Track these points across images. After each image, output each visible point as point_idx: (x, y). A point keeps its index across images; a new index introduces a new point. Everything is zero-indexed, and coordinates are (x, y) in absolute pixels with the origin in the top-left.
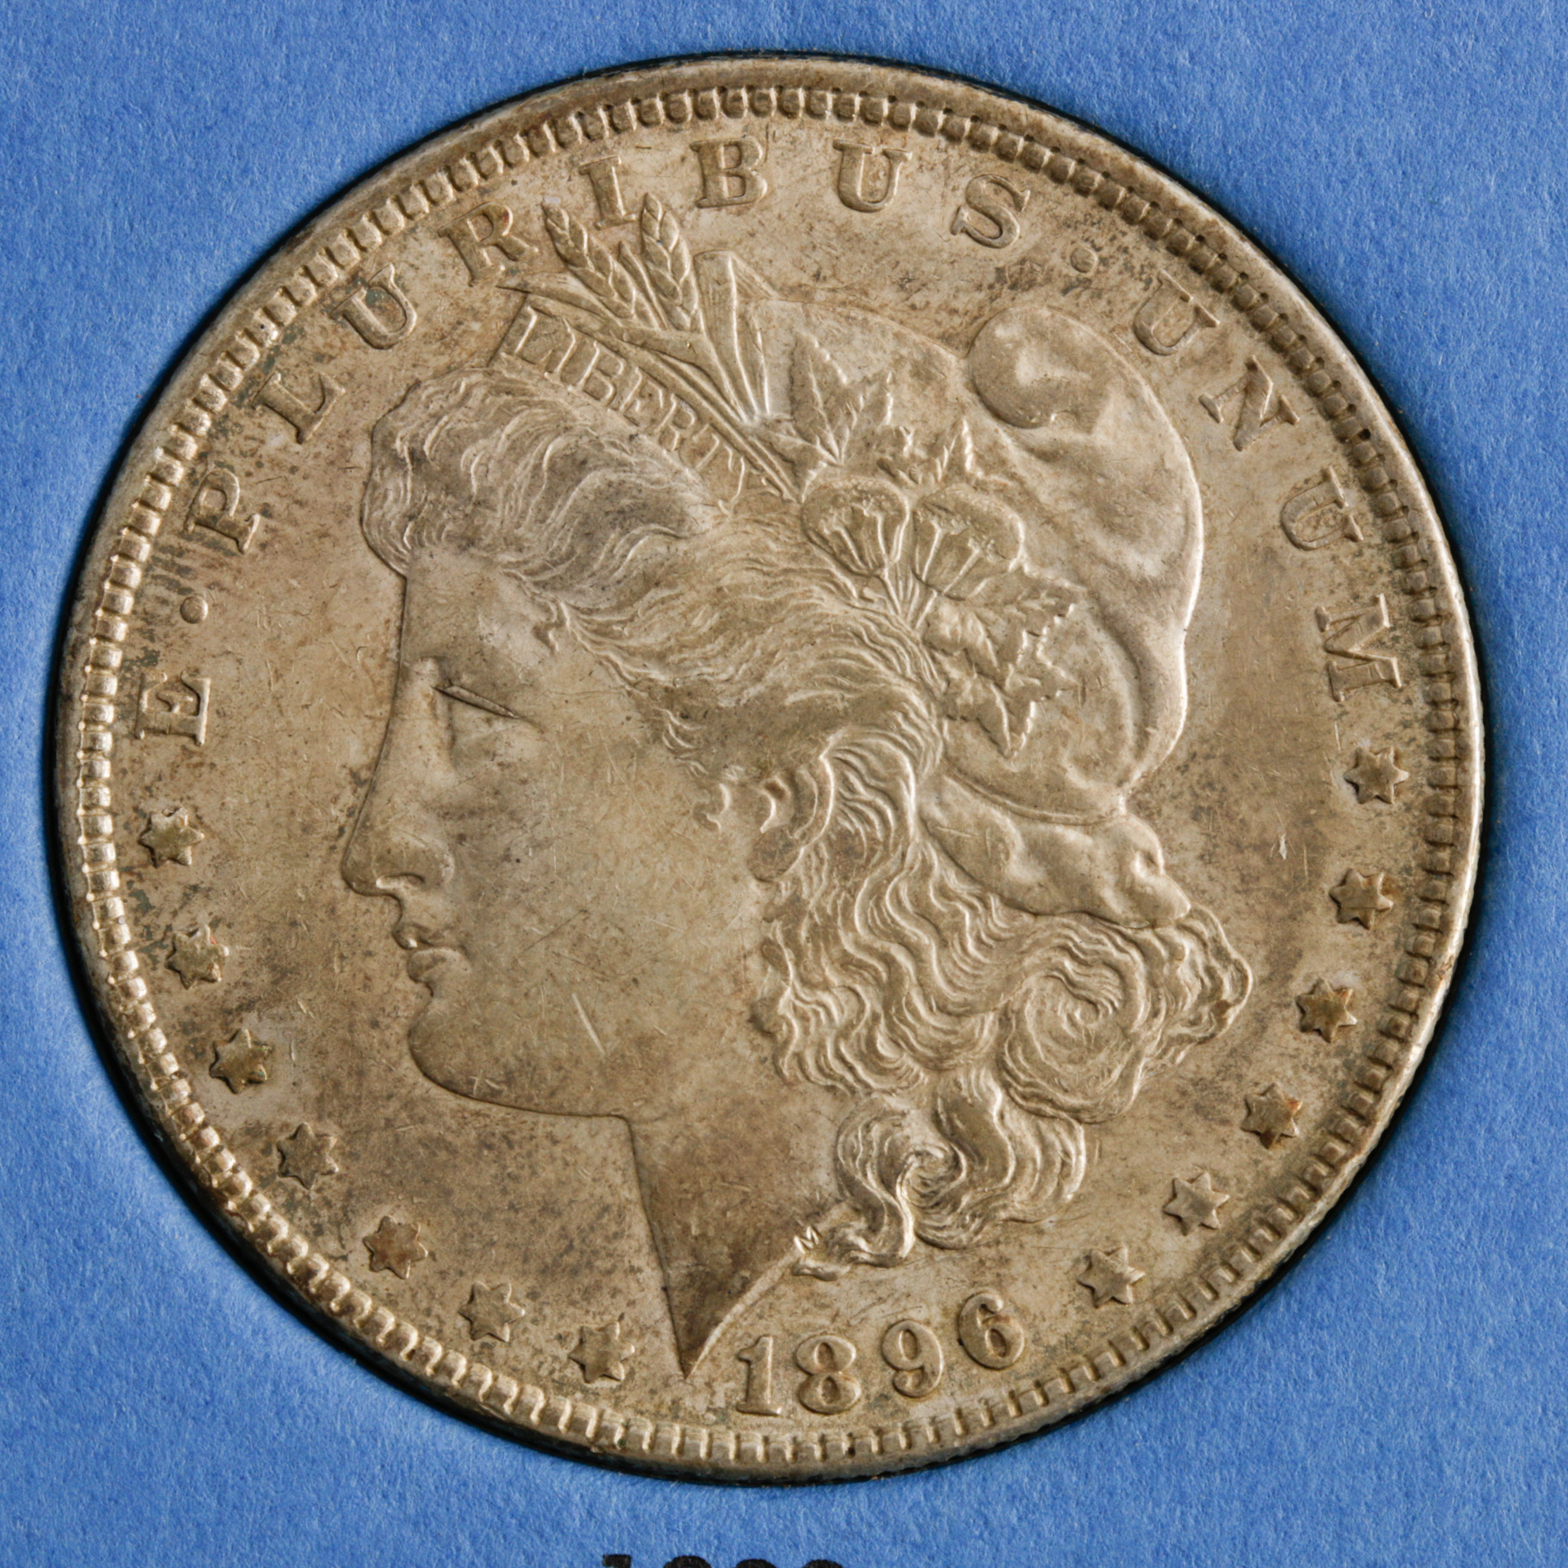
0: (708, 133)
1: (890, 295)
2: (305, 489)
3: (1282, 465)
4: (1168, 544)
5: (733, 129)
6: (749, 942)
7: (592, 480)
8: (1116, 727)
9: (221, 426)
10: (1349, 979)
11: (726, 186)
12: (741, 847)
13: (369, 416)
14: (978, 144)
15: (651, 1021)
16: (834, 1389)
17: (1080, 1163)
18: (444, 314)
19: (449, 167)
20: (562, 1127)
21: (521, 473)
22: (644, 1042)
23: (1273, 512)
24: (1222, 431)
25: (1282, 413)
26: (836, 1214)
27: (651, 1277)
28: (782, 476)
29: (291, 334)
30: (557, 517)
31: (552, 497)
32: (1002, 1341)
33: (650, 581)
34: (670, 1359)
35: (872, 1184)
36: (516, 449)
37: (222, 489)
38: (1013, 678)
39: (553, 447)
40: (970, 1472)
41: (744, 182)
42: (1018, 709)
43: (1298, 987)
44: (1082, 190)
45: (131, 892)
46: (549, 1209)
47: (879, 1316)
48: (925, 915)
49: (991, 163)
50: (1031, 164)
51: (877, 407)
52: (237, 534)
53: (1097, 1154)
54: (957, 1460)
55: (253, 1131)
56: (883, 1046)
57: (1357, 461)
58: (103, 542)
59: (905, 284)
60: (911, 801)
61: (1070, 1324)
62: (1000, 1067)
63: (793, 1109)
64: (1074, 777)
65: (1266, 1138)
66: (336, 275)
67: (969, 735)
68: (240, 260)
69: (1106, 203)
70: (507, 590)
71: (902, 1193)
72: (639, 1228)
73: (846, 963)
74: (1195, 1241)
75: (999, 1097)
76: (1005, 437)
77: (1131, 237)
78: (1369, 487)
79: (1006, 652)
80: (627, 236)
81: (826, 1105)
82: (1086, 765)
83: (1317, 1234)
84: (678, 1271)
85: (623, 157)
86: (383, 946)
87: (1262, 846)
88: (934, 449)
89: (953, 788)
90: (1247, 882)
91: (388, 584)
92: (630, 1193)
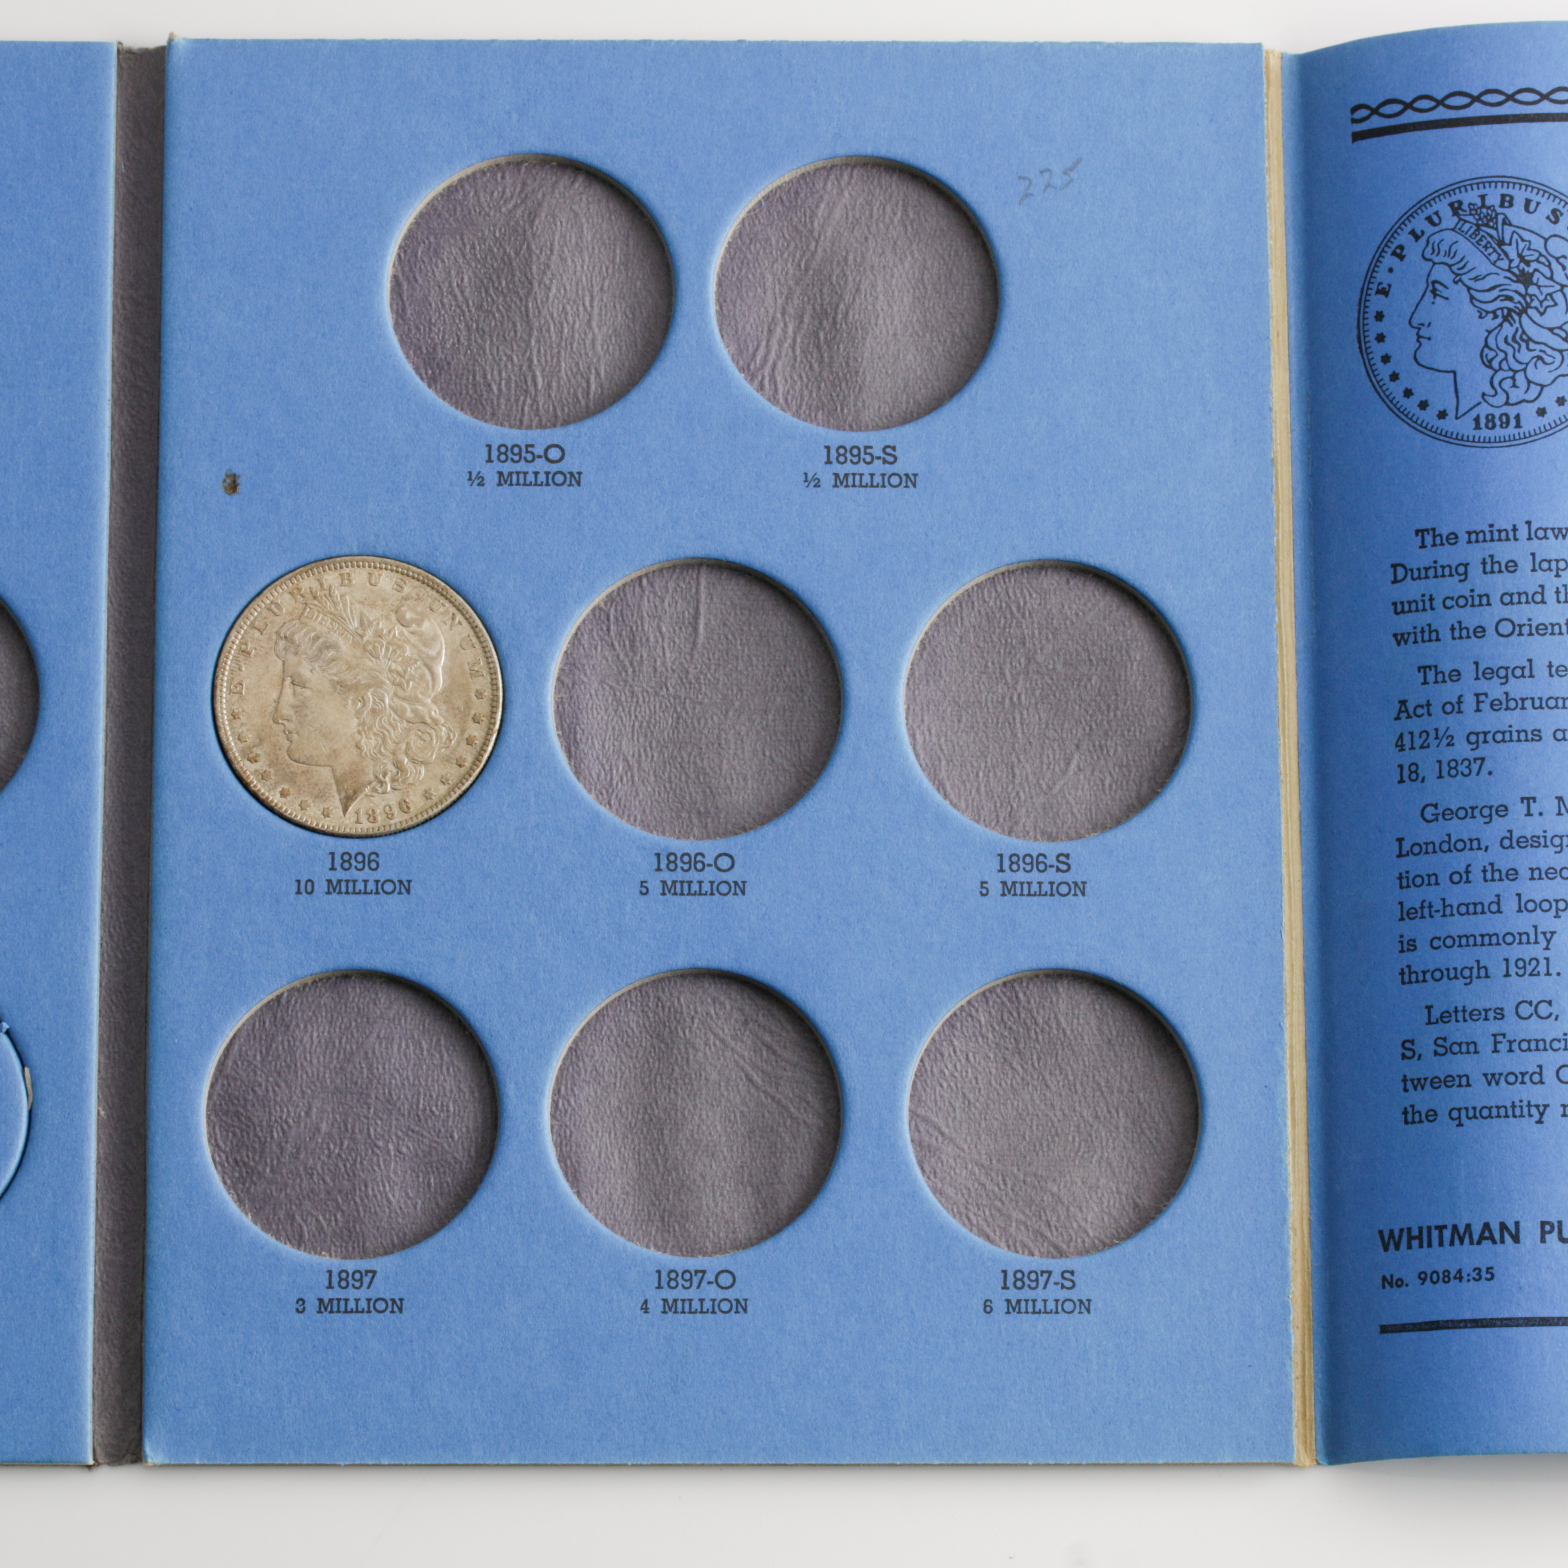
0: (343, 571)
1: (380, 602)
2: (263, 644)
3: (460, 633)
4: (437, 650)
5: (347, 570)
6: (355, 730)
7: (321, 640)
8: (428, 686)
9: (246, 632)
10: (476, 734)
11: (346, 582)
12: (353, 712)
13: (276, 629)
14: (397, 572)
15: (336, 747)
16: (375, 818)
17: (423, 772)
18: (290, 609)
19: (290, 579)
20: (318, 768)
21: (307, 639)
22: (335, 751)
23: (458, 643)
24: (448, 627)
25: (460, 623)
26: (374, 783)
27: (337, 797)
28: (359, 639)
29: (259, 613)
30: (314, 648)
31: (313, 644)
32: (408, 808)
33: (333, 660)
34: (341, 814)
35: (381, 777)
36: (305, 635)
37: (246, 644)
38: (407, 677)
39: (313, 634)
40: (403, 834)
41: (350, 581)
42: (408, 683)
43: (466, 736)
44: (418, 580)
45: (230, 725)
46: (316, 785)
47: (383, 804)
48: (390, 724)
49: (399, 575)
50: (408, 575)
51: (378, 624)
52: (249, 653)
53: (427, 770)
54: (400, 832)
55: (256, 771)
56: (383, 750)
57: (475, 633)
58: (223, 656)
59: (383, 600)
60: (387, 701)
61: (422, 803)
62: (407, 754)
63: (365, 763)
64: (420, 696)
65: (460, 766)
66: (268, 602)
67: (398, 689)
68: (249, 599)
69: (423, 583)
70: (304, 663)
71: (387, 779)
72: (334, 787)
73: (375, 734)
74: (447, 787)
75: (406, 760)
76: (404, 630)
77: (429, 589)
78: (478, 637)
79: (405, 672)
80: (327, 592)
81: (372, 762)
82: (422, 693)
83: (471, 785)
84: (343, 794)
85: (326, 577)
86: (281, 734)
87: (458, 709)
88: (390, 632)
89: (396, 700)
90: (455, 716)
91: (280, 663)
92: (333, 781)
